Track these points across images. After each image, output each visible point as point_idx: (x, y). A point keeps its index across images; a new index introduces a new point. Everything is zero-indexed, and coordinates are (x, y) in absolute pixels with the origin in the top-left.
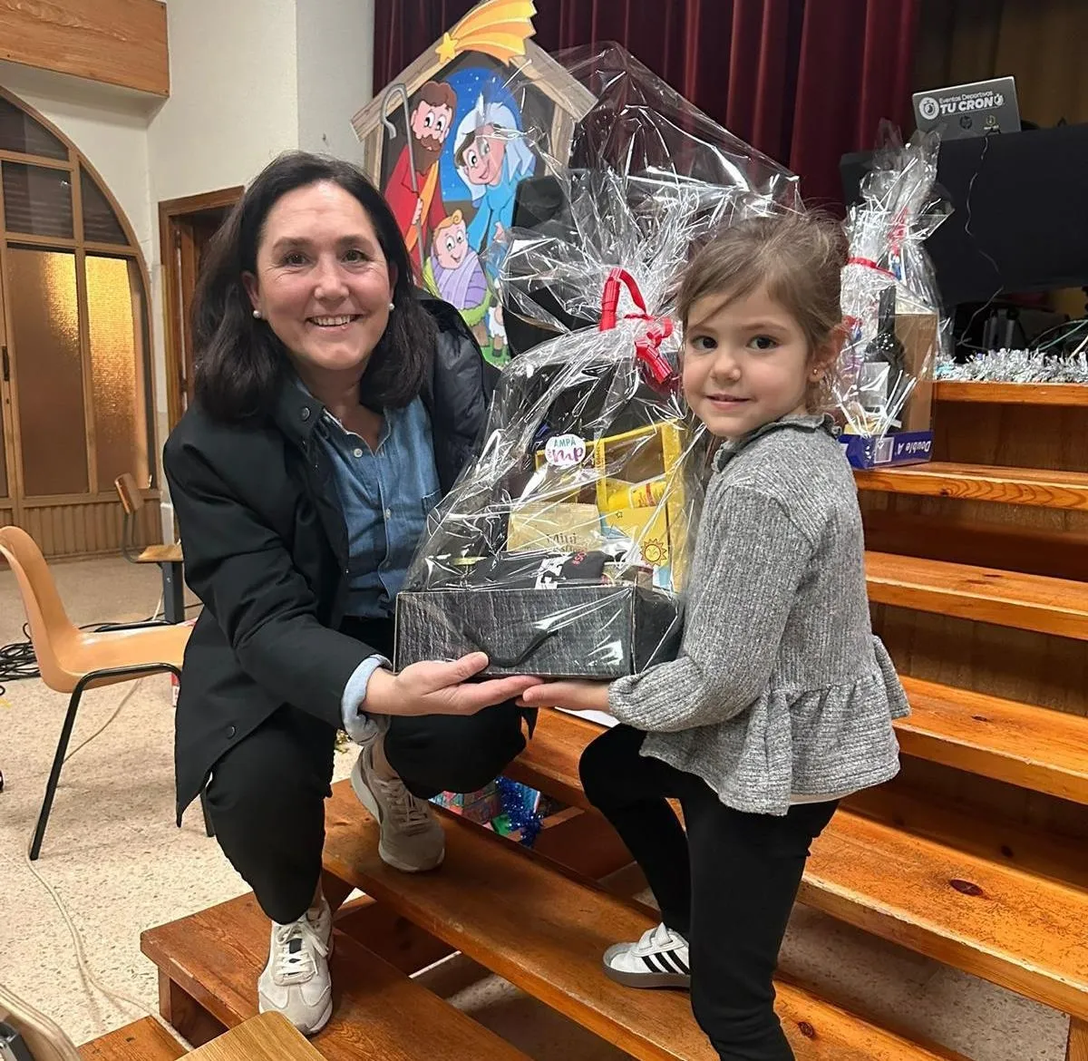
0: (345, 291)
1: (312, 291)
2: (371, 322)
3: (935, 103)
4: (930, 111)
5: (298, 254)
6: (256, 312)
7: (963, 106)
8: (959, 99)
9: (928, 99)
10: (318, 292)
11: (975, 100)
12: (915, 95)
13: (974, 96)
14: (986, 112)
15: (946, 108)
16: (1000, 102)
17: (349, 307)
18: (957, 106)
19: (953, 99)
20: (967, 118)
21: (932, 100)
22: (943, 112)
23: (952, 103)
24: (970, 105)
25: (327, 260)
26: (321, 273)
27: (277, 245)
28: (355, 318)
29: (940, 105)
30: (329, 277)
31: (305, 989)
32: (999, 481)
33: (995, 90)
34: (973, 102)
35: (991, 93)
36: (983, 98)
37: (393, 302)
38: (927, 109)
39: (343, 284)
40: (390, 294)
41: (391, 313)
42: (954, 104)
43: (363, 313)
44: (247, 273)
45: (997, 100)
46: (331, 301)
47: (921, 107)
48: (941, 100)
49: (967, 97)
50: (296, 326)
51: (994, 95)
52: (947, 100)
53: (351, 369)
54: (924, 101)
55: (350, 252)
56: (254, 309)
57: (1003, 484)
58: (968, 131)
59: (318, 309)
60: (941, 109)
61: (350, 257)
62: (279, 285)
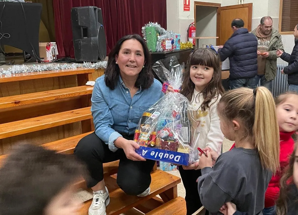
0: (135, 60)
2: (138, 69)
5: (127, 52)
6: (116, 63)
10: (130, 60)
25: (133, 54)
27: (124, 49)
28: (135, 67)
30: (132, 57)
31: (98, 211)
32: (65, 94)
37: (144, 66)
40: (144, 64)
41: (143, 68)
43: (137, 66)
44: (117, 55)
56: (116, 62)
57: (66, 94)
61: (138, 54)
62: (122, 58)
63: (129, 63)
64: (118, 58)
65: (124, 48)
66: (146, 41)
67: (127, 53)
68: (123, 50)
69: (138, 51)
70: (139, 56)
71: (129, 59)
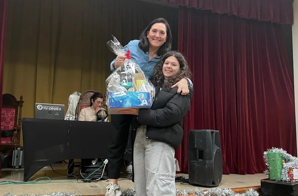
0: (159, 37)
1: (155, 36)
2: (161, 42)
4: (40, 108)
5: (155, 31)
8: (49, 107)
9: (40, 105)
10: (156, 36)
12: (36, 103)
14: (56, 111)
15: (45, 108)
17: (159, 39)
18: (48, 108)
19: (47, 106)
21: (41, 106)
22: (44, 109)
24: (52, 109)
25: (158, 32)
26: (157, 34)
27: (153, 29)
28: (159, 41)
29: (43, 107)
30: (158, 35)
33: (59, 107)
34: (53, 108)
35: (58, 107)
36: (56, 108)
38: (39, 107)
39: (159, 36)
40: (166, 39)
41: (165, 42)
42: (47, 108)
44: (148, 32)
45: (60, 109)
46: (157, 38)
49: (51, 107)
50: (151, 40)
53: (157, 47)
54: (39, 105)
55: (162, 32)
58: (50, 114)
59: (155, 38)
60: (43, 108)
66: (268, 168)
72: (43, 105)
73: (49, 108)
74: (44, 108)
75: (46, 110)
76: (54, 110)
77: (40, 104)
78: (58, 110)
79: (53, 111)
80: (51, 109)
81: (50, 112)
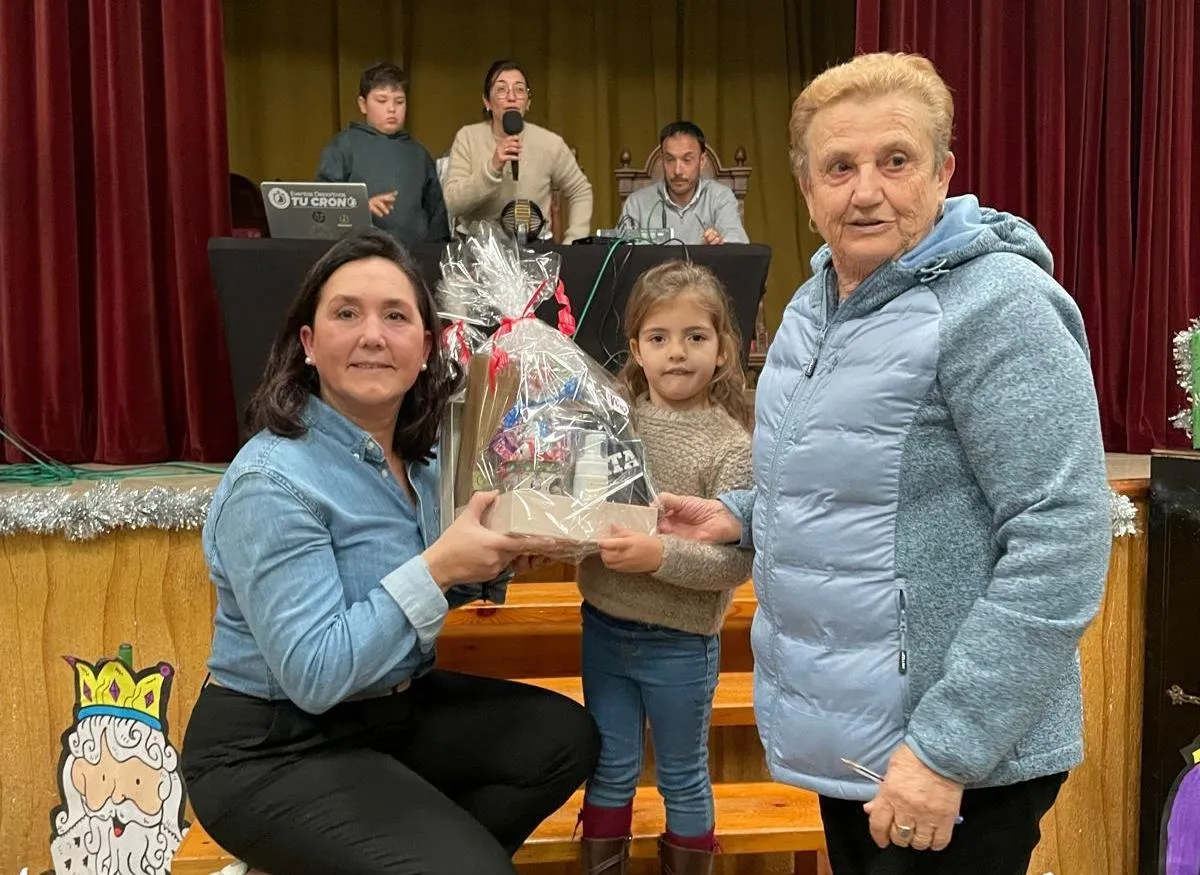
1: (358, 340)
3: (286, 194)
4: (281, 200)
5: (349, 310)
6: (308, 360)
7: (316, 202)
8: (311, 194)
9: (278, 189)
10: (362, 342)
11: (328, 198)
12: (264, 183)
13: (327, 195)
14: (338, 212)
15: (298, 201)
16: (353, 203)
17: (384, 356)
18: (309, 201)
19: (305, 194)
20: (319, 213)
21: (281, 191)
22: (295, 204)
23: (304, 197)
24: (323, 202)
25: (372, 317)
26: (366, 327)
29: (291, 197)
33: (349, 192)
34: (326, 199)
35: (344, 195)
36: (336, 198)
38: (277, 198)
42: (306, 199)
43: (394, 365)
45: (350, 202)
46: (373, 349)
47: (271, 195)
48: (292, 193)
49: (320, 194)
51: (347, 197)
52: (299, 194)
54: (275, 190)
55: (395, 312)
56: (306, 358)
58: (321, 225)
60: (292, 202)
61: (393, 317)
62: (331, 335)
63: (361, 355)
64: (312, 340)
65: (332, 296)
66: (1189, 399)
67: (348, 315)
68: (331, 301)
69: (393, 303)
70: (399, 322)
71: (360, 337)
72: (287, 189)
73: (312, 201)
74: (295, 200)
75: (303, 210)
76: (332, 205)
77: (280, 187)
78: (344, 205)
79: (329, 209)
80: (318, 202)
81: (319, 215)
